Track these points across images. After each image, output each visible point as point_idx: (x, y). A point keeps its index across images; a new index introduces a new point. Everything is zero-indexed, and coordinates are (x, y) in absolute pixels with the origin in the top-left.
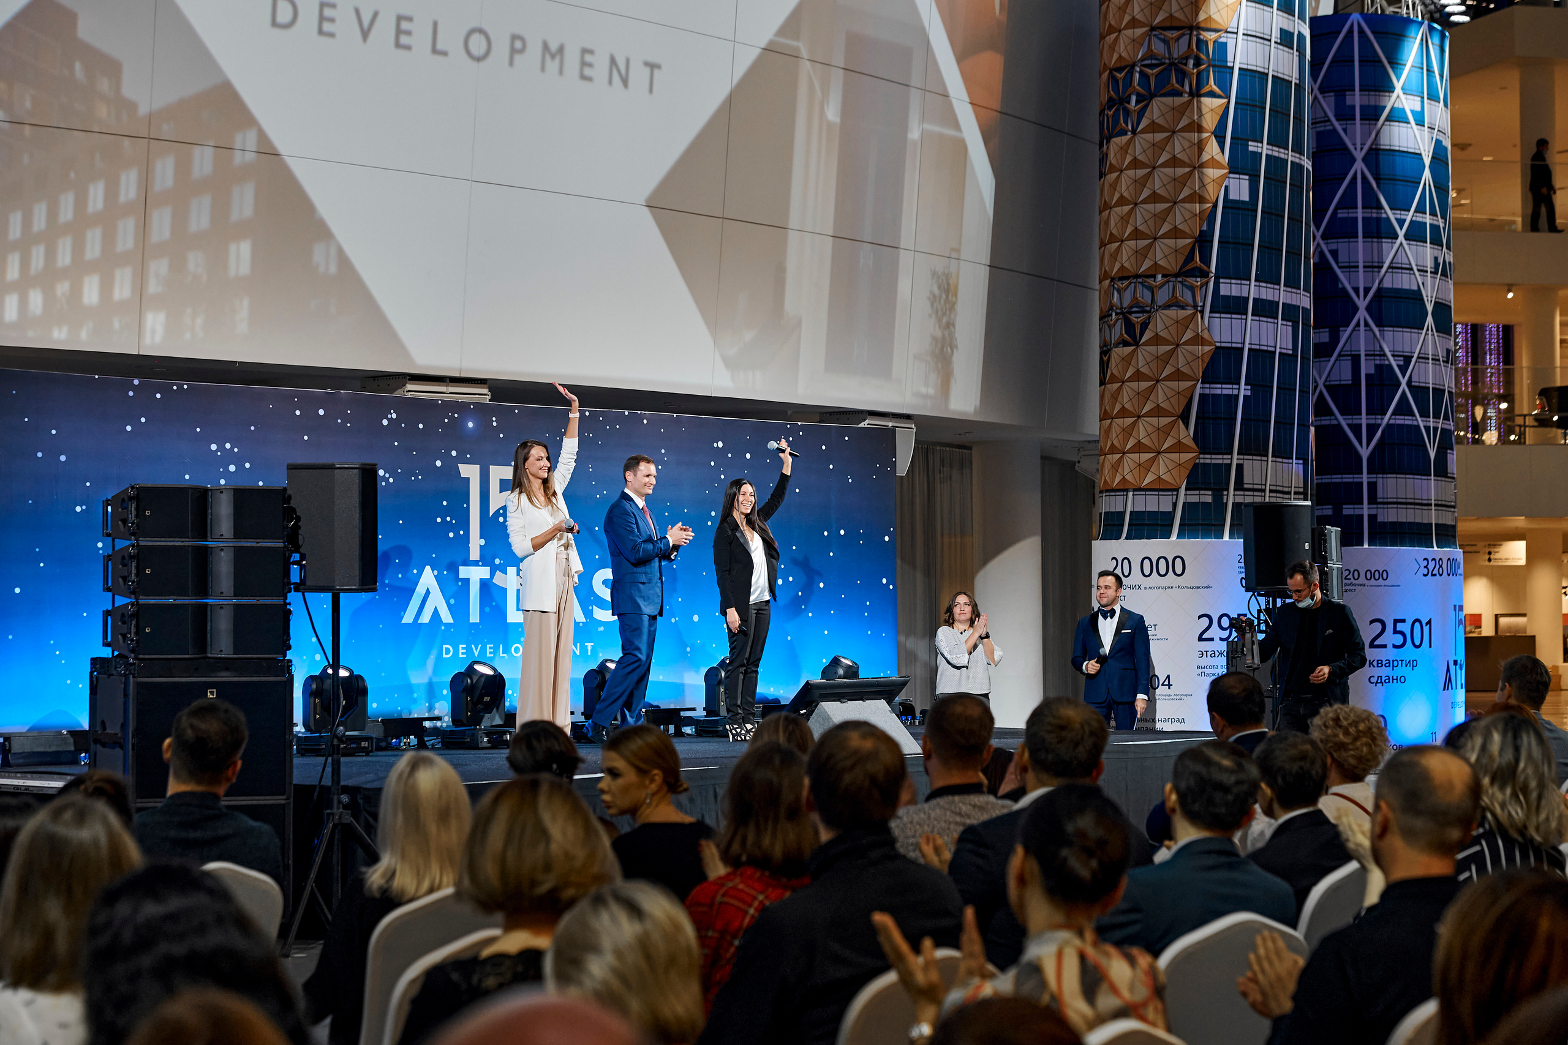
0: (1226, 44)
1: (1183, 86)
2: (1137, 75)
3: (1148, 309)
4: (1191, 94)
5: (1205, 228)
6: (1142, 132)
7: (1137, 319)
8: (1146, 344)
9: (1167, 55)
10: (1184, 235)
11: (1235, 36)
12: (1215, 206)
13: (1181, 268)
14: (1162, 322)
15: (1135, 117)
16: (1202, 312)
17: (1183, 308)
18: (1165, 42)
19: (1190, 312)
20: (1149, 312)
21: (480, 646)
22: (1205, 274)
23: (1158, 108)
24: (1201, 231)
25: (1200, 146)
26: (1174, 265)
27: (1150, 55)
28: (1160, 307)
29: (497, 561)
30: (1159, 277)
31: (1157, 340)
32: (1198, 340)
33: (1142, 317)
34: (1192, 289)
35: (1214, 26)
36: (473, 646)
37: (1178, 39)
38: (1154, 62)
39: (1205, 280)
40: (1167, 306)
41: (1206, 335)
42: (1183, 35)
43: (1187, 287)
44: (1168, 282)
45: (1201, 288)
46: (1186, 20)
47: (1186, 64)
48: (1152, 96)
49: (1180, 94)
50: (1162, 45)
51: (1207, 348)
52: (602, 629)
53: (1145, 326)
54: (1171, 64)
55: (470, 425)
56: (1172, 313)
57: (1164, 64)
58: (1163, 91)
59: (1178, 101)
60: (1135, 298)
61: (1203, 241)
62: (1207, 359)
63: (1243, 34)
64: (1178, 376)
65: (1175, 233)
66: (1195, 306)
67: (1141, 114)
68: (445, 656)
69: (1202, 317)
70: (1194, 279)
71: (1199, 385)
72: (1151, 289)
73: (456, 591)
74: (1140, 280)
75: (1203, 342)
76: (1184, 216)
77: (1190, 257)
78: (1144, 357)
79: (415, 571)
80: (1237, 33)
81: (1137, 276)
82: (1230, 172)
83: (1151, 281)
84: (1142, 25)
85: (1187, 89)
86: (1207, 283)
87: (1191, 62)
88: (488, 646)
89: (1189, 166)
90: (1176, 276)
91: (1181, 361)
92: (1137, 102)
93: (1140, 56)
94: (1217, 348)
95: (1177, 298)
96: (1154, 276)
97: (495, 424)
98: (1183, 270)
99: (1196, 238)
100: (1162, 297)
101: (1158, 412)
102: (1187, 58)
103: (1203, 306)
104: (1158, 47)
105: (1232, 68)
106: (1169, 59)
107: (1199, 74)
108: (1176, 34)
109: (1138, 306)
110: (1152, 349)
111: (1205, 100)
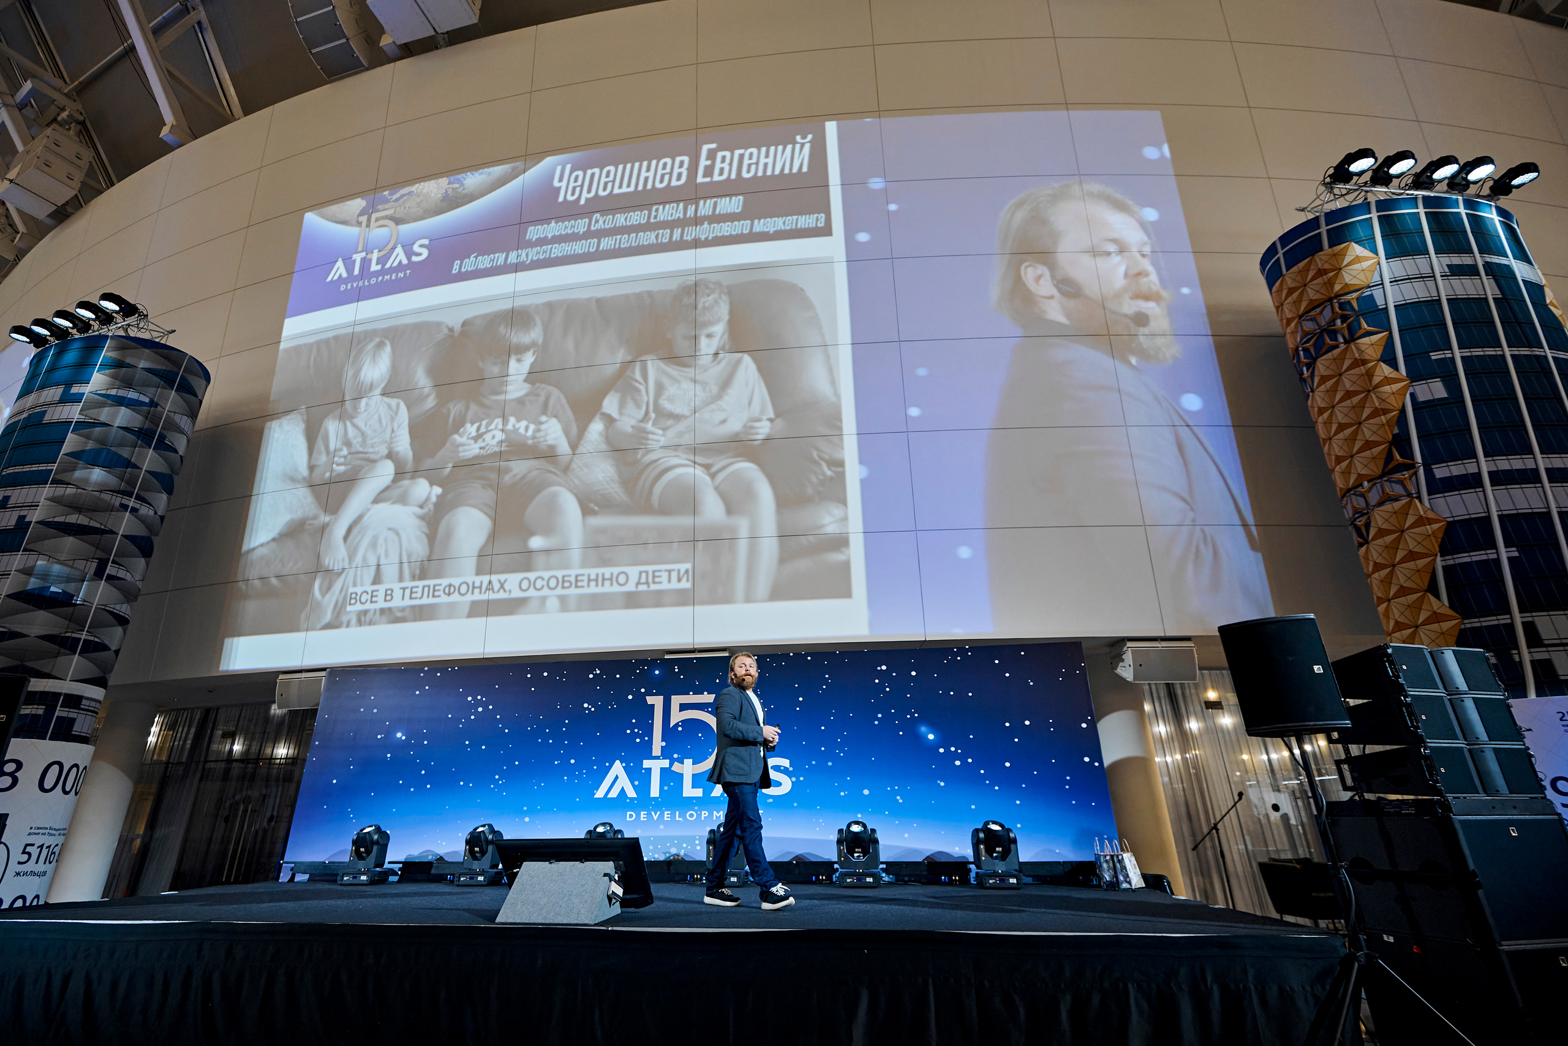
0: (1372, 295)
1: (1336, 340)
2: (1302, 353)
3: (1365, 511)
4: (1346, 342)
5: (1396, 431)
6: (1318, 387)
7: (1360, 522)
8: (1374, 539)
9: (1317, 327)
10: (1376, 444)
11: (1381, 286)
12: (1403, 411)
13: (1384, 469)
14: (1380, 518)
15: (1309, 381)
16: (1419, 498)
17: (1397, 500)
18: (1313, 319)
19: (1405, 501)
20: (1368, 513)
21: (659, 813)
22: (1412, 466)
23: (1323, 366)
24: (1394, 436)
25: (1370, 374)
26: (1375, 469)
27: (1305, 334)
28: (1374, 506)
29: (676, 756)
30: (1366, 484)
31: (1382, 533)
32: (1421, 521)
33: (1364, 519)
34: (1401, 482)
35: (1352, 289)
36: (653, 813)
37: (1321, 312)
38: (1309, 337)
39: (1411, 471)
40: (1381, 504)
41: (1430, 515)
42: (1325, 307)
43: (1394, 482)
44: (1375, 484)
45: (1410, 479)
46: (1325, 297)
47: (1334, 325)
48: (1315, 360)
49: (1337, 347)
50: (1310, 322)
51: (1436, 526)
52: (771, 800)
53: (1368, 525)
54: (1322, 332)
55: (657, 672)
56: (1388, 507)
57: (1316, 334)
58: (1324, 350)
59: (1336, 352)
60: (1354, 507)
61: (1401, 442)
62: (1440, 535)
63: (1391, 282)
64: (1412, 556)
65: (1368, 445)
66: (1409, 495)
67: (1312, 376)
68: (628, 819)
69: (1421, 502)
70: (1400, 474)
71: (1439, 558)
72: (1363, 495)
73: (640, 777)
74: (1352, 492)
75: (1430, 521)
76: (1372, 430)
77: (1389, 457)
78: (1375, 551)
79: (607, 764)
80: (1382, 284)
81: (1349, 490)
82: (1412, 382)
83: (1360, 489)
84: (1292, 319)
85: (1341, 340)
86: (1416, 474)
87: (1338, 322)
88: (666, 813)
89: (1365, 392)
90: (1381, 477)
91: (1411, 541)
92: (1308, 370)
93: (1299, 339)
94: (1449, 522)
95: (1388, 494)
96: (1361, 485)
97: (677, 670)
98: (1386, 470)
99: (1389, 442)
100: (1374, 497)
101: (1403, 591)
102: (1334, 320)
103: (1419, 492)
104: (1309, 326)
105: (1386, 309)
106: (1319, 329)
107: (1349, 327)
108: (1318, 310)
109: (1359, 513)
110: (1380, 541)
111: (1359, 341)
